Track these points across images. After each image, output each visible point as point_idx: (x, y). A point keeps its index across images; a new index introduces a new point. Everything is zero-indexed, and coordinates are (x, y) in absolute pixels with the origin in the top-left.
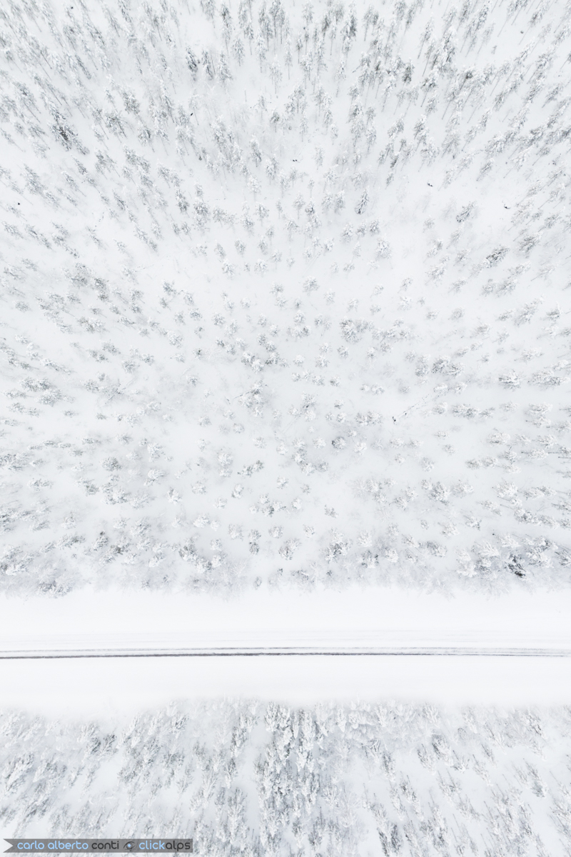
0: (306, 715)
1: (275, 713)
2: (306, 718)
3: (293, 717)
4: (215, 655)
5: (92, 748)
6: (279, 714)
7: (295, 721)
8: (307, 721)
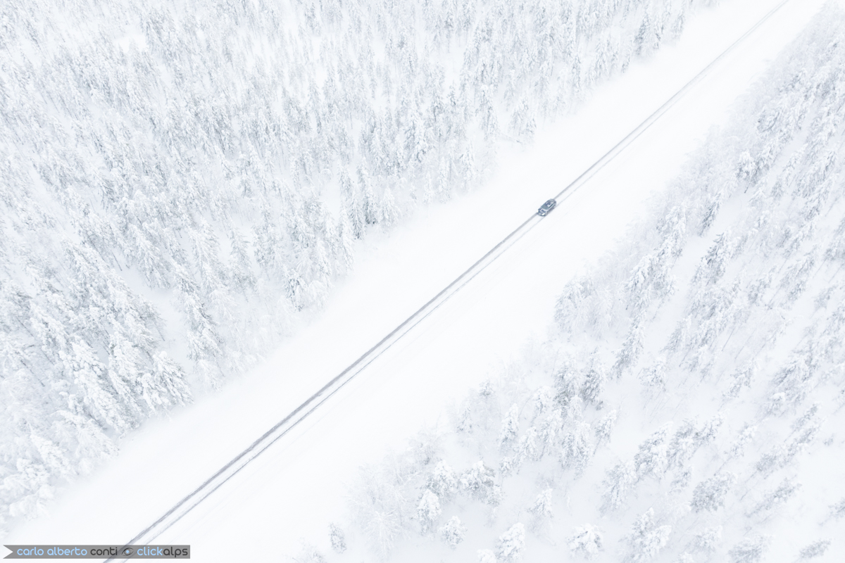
2: (119, 417)
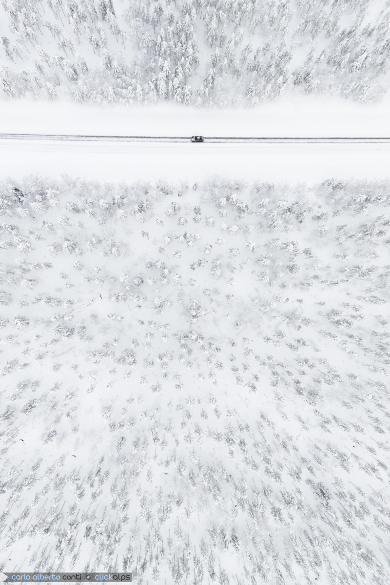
0: (163, 96)
1: (185, 98)
2: (164, 94)
3: (172, 95)
4: (226, 138)
5: (309, 76)
6: (182, 97)
7: (171, 92)
8: (163, 92)
